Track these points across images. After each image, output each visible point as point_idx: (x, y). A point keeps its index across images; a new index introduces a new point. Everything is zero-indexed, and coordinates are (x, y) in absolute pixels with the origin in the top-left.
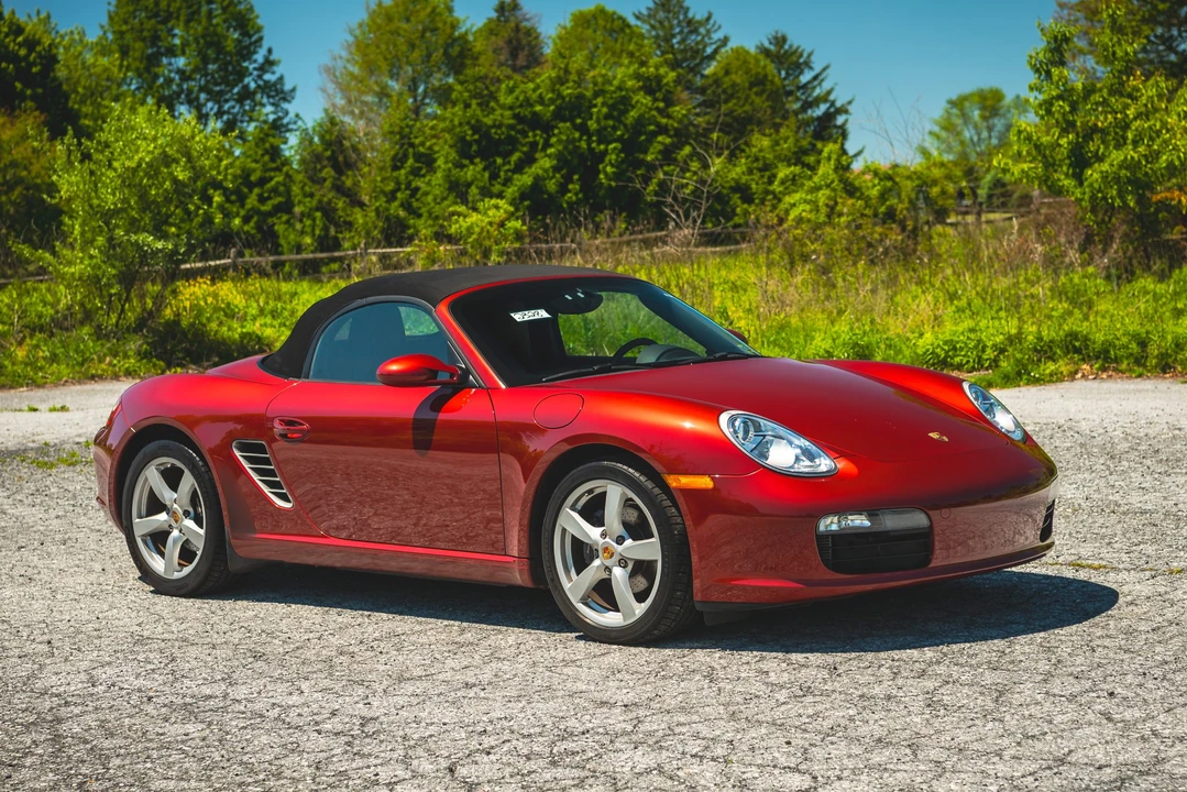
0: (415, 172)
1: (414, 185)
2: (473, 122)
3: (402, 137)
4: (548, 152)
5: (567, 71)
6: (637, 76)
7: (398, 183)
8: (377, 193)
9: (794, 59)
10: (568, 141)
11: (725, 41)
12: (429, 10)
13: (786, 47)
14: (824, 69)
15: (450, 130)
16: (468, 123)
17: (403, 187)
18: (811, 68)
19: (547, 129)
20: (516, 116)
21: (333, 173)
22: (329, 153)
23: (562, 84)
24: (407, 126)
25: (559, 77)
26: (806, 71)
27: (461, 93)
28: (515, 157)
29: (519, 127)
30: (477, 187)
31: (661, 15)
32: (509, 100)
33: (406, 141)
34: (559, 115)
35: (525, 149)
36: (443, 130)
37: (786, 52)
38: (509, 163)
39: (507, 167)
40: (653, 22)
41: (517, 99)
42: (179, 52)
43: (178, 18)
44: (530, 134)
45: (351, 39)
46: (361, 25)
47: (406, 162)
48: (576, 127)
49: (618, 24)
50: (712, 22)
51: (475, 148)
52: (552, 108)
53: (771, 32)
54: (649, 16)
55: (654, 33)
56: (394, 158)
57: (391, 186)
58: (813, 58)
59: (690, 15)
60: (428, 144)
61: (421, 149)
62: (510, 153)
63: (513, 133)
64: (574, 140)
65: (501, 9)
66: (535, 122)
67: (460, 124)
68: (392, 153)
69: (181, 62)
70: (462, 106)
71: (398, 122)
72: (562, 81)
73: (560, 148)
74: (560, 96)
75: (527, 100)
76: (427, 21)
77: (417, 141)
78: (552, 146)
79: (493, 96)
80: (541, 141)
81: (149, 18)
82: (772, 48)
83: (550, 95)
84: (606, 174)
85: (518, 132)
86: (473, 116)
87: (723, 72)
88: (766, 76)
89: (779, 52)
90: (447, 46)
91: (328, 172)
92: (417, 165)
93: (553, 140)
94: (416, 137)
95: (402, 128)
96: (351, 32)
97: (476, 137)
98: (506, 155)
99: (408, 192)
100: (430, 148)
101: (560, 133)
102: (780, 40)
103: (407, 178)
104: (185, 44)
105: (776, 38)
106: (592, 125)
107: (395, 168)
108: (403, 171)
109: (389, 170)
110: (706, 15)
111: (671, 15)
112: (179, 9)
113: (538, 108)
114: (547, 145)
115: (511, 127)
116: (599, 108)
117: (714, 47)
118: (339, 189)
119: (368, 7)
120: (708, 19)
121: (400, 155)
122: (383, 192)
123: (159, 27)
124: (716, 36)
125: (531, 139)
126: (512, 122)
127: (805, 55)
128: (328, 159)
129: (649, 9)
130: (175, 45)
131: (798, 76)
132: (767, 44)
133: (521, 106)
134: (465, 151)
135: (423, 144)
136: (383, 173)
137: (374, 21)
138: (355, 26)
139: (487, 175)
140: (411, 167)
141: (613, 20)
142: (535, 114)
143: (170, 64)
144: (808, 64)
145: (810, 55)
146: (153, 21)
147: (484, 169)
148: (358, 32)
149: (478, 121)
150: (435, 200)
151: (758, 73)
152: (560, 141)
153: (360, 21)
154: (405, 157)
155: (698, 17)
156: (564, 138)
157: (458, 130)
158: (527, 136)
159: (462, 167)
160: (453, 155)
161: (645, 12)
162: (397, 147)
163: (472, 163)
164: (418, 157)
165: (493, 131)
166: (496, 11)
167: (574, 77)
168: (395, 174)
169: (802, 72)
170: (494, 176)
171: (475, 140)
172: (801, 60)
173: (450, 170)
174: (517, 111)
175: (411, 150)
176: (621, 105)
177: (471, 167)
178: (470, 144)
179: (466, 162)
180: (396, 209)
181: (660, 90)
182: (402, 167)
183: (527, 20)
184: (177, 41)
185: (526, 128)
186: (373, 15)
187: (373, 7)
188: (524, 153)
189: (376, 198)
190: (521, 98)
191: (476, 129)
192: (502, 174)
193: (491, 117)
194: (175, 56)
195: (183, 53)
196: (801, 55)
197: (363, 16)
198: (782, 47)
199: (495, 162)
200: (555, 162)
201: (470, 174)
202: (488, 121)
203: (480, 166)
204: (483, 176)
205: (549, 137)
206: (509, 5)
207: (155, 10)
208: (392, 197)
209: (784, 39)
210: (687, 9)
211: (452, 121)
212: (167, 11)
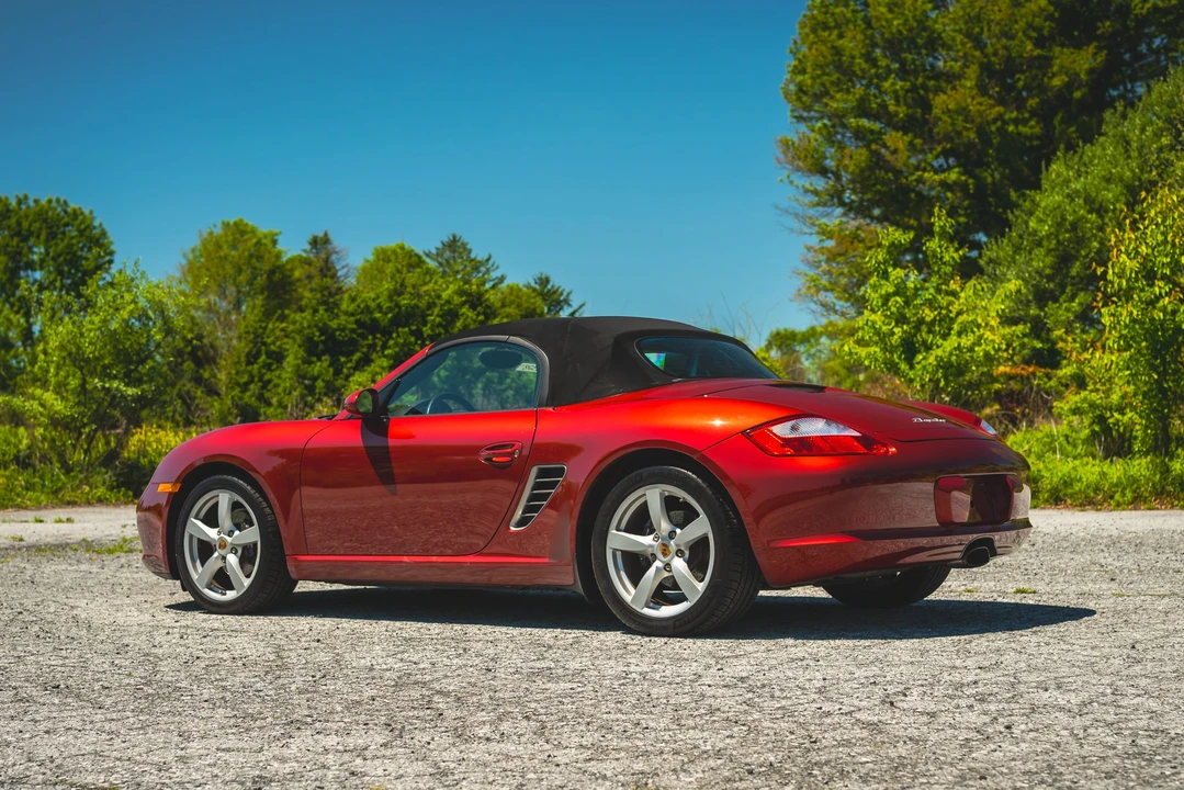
0: (268, 367)
1: (266, 378)
2: (321, 324)
3: (257, 336)
4: (386, 352)
5: (402, 285)
6: (461, 292)
7: (252, 377)
8: (233, 384)
9: (555, 297)
10: (404, 344)
11: (502, 279)
12: (254, 241)
13: (549, 287)
14: (581, 307)
15: (300, 332)
16: (316, 326)
17: (256, 379)
18: (569, 305)
19: (387, 333)
20: (357, 322)
21: (193, 366)
22: (189, 349)
23: (399, 295)
24: (261, 327)
25: (395, 290)
26: (565, 307)
27: (310, 300)
28: (356, 356)
29: (359, 331)
30: (323, 381)
31: (448, 254)
32: (352, 308)
33: (259, 340)
34: (397, 322)
35: (365, 350)
36: (293, 331)
37: (549, 291)
38: (351, 361)
39: (349, 365)
40: (440, 260)
41: (359, 306)
42: (37, 267)
43: (38, 237)
44: (370, 337)
45: (184, 262)
46: (193, 250)
47: (258, 358)
48: (412, 333)
49: (414, 259)
50: (491, 262)
51: (321, 347)
52: (390, 315)
53: (537, 274)
54: (438, 255)
55: (441, 269)
56: (248, 354)
57: (245, 378)
58: (571, 297)
59: (473, 256)
60: (278, 343)
61: (273, 348)
62: (351, 353)
63: (355, 336)
64: (410, 343)
65: (315, 242)
66: (371, 327)
67: (309, 327)
68: (247, 350)
69: (38, 275)
70: (311, 311)
71: (252, 323)
72: (398, 292)
73: (397, 349)
74: (398, 305)
75: (367, 307)
76: (252, 250)
77: (269, 341)
78: (389, 348)
79: (337, 305)
80: (380, 343)
81: (12, 237)
82: (537, 287)
83: (388, 304)
85: (359, 335)
86: (320, 320)
87: (500, 304)
88: (534, 310)
89: (542, 291)
90: (272, 273)
91: (188, 365)
92: (268, 361)
93: (391, 342)
94: (268, 337)
95: (256, 329)
96: (185, 256)
97: (323, 338)
98: (349, 354)
99: (260, 384)
100: (280, 347)
101: (398, 336)
102: (544, 281)
103: (259, 372)
104: (42, 261)
105: (540, 279)
106: (427, 330)
107: (249, 363)
108: (256, 366)
109: (244, 365)
110: (486, 257)
111: (456, 255)
112: (40, 229)
113: (378, 315)
114: (385, 347)
115: (353, 331)
116: (434, 317)
117: (492, 283)
118: (198, 380)
119: (201, 235)
120: (488, 260)
121: (254, 352)
122: (238, 384)
123: (21, 245)
124: (494, 275)
125: (370, 342)
126: (354, 326)
127: (565, 294)
128: (189, 354)
129: (437, 249)
130: (33, 261)
131: (558, 312)
132: (533, 284)
133: (362, 313)
134: (312, 350)
135: (274, 343)
136: (238, 366)
137: (205, 248)
138: (188, 251)
139: (331, 370)
140: (264, 362)
141: (410, 257)
142: (374, 320)
143: (28, 276)
144: (567, 302)
145: (568, 295)
146: (16, 240)
147: (330, 366)
148: (191, 256)
149: (325, 324)
150: (285, 391)
151: (528, 308)
152: (396, 344)
153: (193, 246)
154: (258, 355)
155: (479, 258)
156: (401, 341)
157: (307, 331)
158: (367, 339)
159: (310, 363)
160: (302, 353)
161: (434, 252)
162: (251, 345)
163: (319, 360)
164: (270, 354)
165: (338, 333)
166: (310, 244)
167: (409, 289)
168: (249, 368)
169: (562, 308)
170: (337, 372)
171: (322, 341)
172: (562, 298)
173: (298, 365)
174: (358, 317)
175: (263, 348)
176: (451, 315)
177: (319, 364)
178: (316, 344)
179: (315, 359)
180: (249, 398)
181: (481, 304)
182: (255, 362)
183: (336, 253)
184: (36, 257)
185: (365, 332)
186: (204, 243)
187: (205, 235)
188: (363, 353)
189: (232, 389)
190: (362, 306)
191: (324, 330)
192: (345, 370)
193: (335, 321)
194: (34, 270)
195: (42, 268)
196: (561, 294)
197: (196, 242)
198: (546, 286)
199: (339, 360)
200: (392, 362)
201: (317, 368)
202: (334, 324)
203: (325, 364)
204: (327, 371)
205: (387, 341)
206: (322, 239)
207: (17, 229)
208: (245, 387)
209: (547, 280)
210: (470, 251)
211: (301, 324)
212: (29, 230)
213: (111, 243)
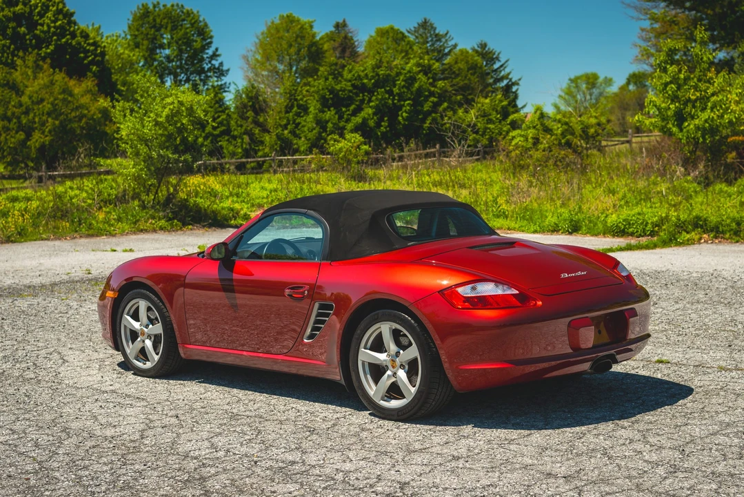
0: (298, 115)
1: (297, 121)
2: (330, 88)
3: (291, 96)
4: (371, 105)
5: (381, 61)
6: (418, 65)
7: (288, 120)
8: (277, 125)
9: (491, 55)
10: (382, 99)
11: (455, 46)
12: (299, 26)
13: (487, 49)
14: (507, 61)
15: (317, 92)
16: (327, 89)
17: (291, 122)
18: (499, 61)
19: (371, 92)
20: (353, 85)
21: (253, 114)
22: (251, 103)
23: (378, 68)
24: (294, 89)
25: (376, 65)
26: (497, 62)
27: (323, 72)
28: (352, 107)
29: (354, 91)
30: (332, 123)
31: (421, 31)
32: (349, 76)
33: (293, 97)
34: (378, 85)
35: (357, 103)
36: (313, 92)
37: (486, 52)
38: (349, 110)
39: (348, 113)
40: (416, 34)
41: (354, 75)
42: (167, 47)
43: (166, 28)
44: (361, 95)
45: (257, 41)
46: (263, 34)
47: (293, 109)
48: (387, 92)
49: (400, 35)
50: (448, 35)
51: (330, 102)
52: (373, 81)
53: (479, 41)
54: (415, 31)
55: (417, 40)
56: (286, 107)
57: (285, 122)
58: (500, 56)
59: (437, 32)
60: (305, 99)
61: (301, 102)
62: (350, 105)
63: (351, 94)
64: (386, 98)
65: (337, 26)
66: (363, 88)
67: (323, 89)
68: (285, 104)
69: (167, 52)
70: (324, 79)
71: (288, 87)
72: (378, 66)
73: (377, 102)
74: (378, 75)
75: (359, 76)
76: (298, 33)
77: (299, 98)
78: (372, 101)
79: (340, 74)
80: (367, 99)
81: (151, 28)
82: (479, 49)
83: (372, 74)
84: (402, 117)
85: (353, 93)
86: (330, 85)
87: (454, 62)
88: (477, 64)
89: (483, 52)
90: (310, 47)
91: (250, 114)
92: (299, 111)
93: (374, 98)
94: (298, 96)
95: (291, 90)
96: (257, 37)
97: (331, 96)
98: (348, 106)
99: (294, 125)
100: (306, 101)
101: (378, 94)
102: (484, 46)
103: (293, 117)
104: (169, 43)
105: (481, 44)
106: (396, 90)
107: (287, 112)
108: (291, 114)
109: (283, 113)
110: (445, 32)
111: (427, 31)
112: (167, 23)
113: (365, 81)
114: (370, 101)
115: (350, 91)
116: (400, 82)
117: (449, 49)
118: (256, 123)
119: (266, 24)
120: (447, 34)
121: (290, 105)
122: (281, 126)
123: (156, 33)
124: (451, 43)
125: (361, 98)
126: (350, 88)
127: (497, 54)
128: (250, 106)
129: (415, 28)
130: (164, 43)
131: (492, 65)
132: (476, 47)
133: (356, 79)
134: (325, 104)
135: (302, 99)
136: (280, 114)
137: (269, 32)
138: (259, 34)
139: (337, 116)
140: (296, 111)
141: (397, 34)
142: (363, 84)
143: (161, 53)
144: (497, 58)
145: (499, 54)
146: (153, 30)
147: (336, 114)
148: (261, 37)
149: (332, 87)
150: (308, 130)
151: (472, 63)
152: (377, 99)
153: (262, 31)
154: (292, 107)
155: (441, 33)
156: (380, 97)
157: (322, 92)
158: (359, 96)
159: (323, 112)
160: (319, 106)
161: (413, 29)
162: (288, 101)
163: (329, 110)
164: (299, 106)
165: (341, 93)
166: (335, 27)
167: (385, 64)
168: (287, 115)
169: (495, 63)
170: (341, 118)
171: (331, 98)
172: (494, 56)
173: (317, 114)
174: (353, 82)
175: (295, 103)
176: (410, 80)
177: (329, 112)
178: (328, 100)
179: (326, 110)
180: (287, 134)
181: (430, 73)
182: (291, 111)
183: (351, 32)
184: (165, 41)
185: (358, 92)
186: (269, 29)
187: (269, 24)
188: (357, 105)
189: (277, 128)
190: (356, 75)
191: (332, 91)
192: (345, 116)
193: (340, 85)
194: (164, 49)
195: (169, 48)
196: (494, 54)
197: (264, 29)
198: (484, 49)
199: (341, 110)
200: (374, 110)
201: (328, 115)
202: (338, 87)
203: (333, 112)
204: (334, 117)
205: (371, 97)
206: (342, 24)
207: (153, 23)
208: (285, 127)
210: (435, 29)
211: (318, 87)
212: (160, 24)
213: (211, 31)
